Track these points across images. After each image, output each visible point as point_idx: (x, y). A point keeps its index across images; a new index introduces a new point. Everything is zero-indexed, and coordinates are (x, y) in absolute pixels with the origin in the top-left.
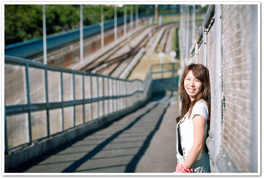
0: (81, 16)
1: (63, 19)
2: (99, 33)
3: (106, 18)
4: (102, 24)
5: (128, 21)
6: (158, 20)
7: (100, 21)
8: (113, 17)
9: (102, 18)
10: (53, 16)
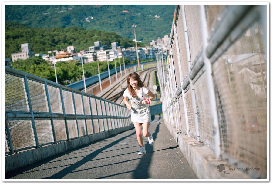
0: (83, 71)
1: (70, 74)
2: (98, 81)
3: (102, 70)
4: (99, 75)
5: (118, 71)
6: (140, 67)
7: (98, 73)
8: (107, 69)
9: (99, 70)
10: (62, 73)
